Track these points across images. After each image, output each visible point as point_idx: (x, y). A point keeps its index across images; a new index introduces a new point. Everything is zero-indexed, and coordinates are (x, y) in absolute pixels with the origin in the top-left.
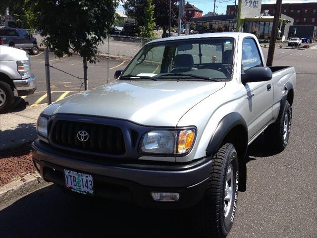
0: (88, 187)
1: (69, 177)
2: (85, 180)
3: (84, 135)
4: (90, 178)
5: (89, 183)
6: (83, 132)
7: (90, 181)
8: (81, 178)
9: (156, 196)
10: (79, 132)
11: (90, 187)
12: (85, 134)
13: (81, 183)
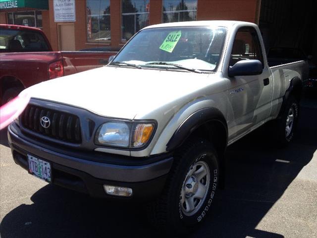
0: (47, 174)
1: (32, 163)
2: (44, 166)
3: (46, 122)
4: (48, 165)
5: (48, 171)
6: (46, 118)
7: (48, 168)
8: (41, 164)
9: (110, 190)
10: (42, 118)
11: (49, 174)
12: (47, 120)
13: (41, 170)
